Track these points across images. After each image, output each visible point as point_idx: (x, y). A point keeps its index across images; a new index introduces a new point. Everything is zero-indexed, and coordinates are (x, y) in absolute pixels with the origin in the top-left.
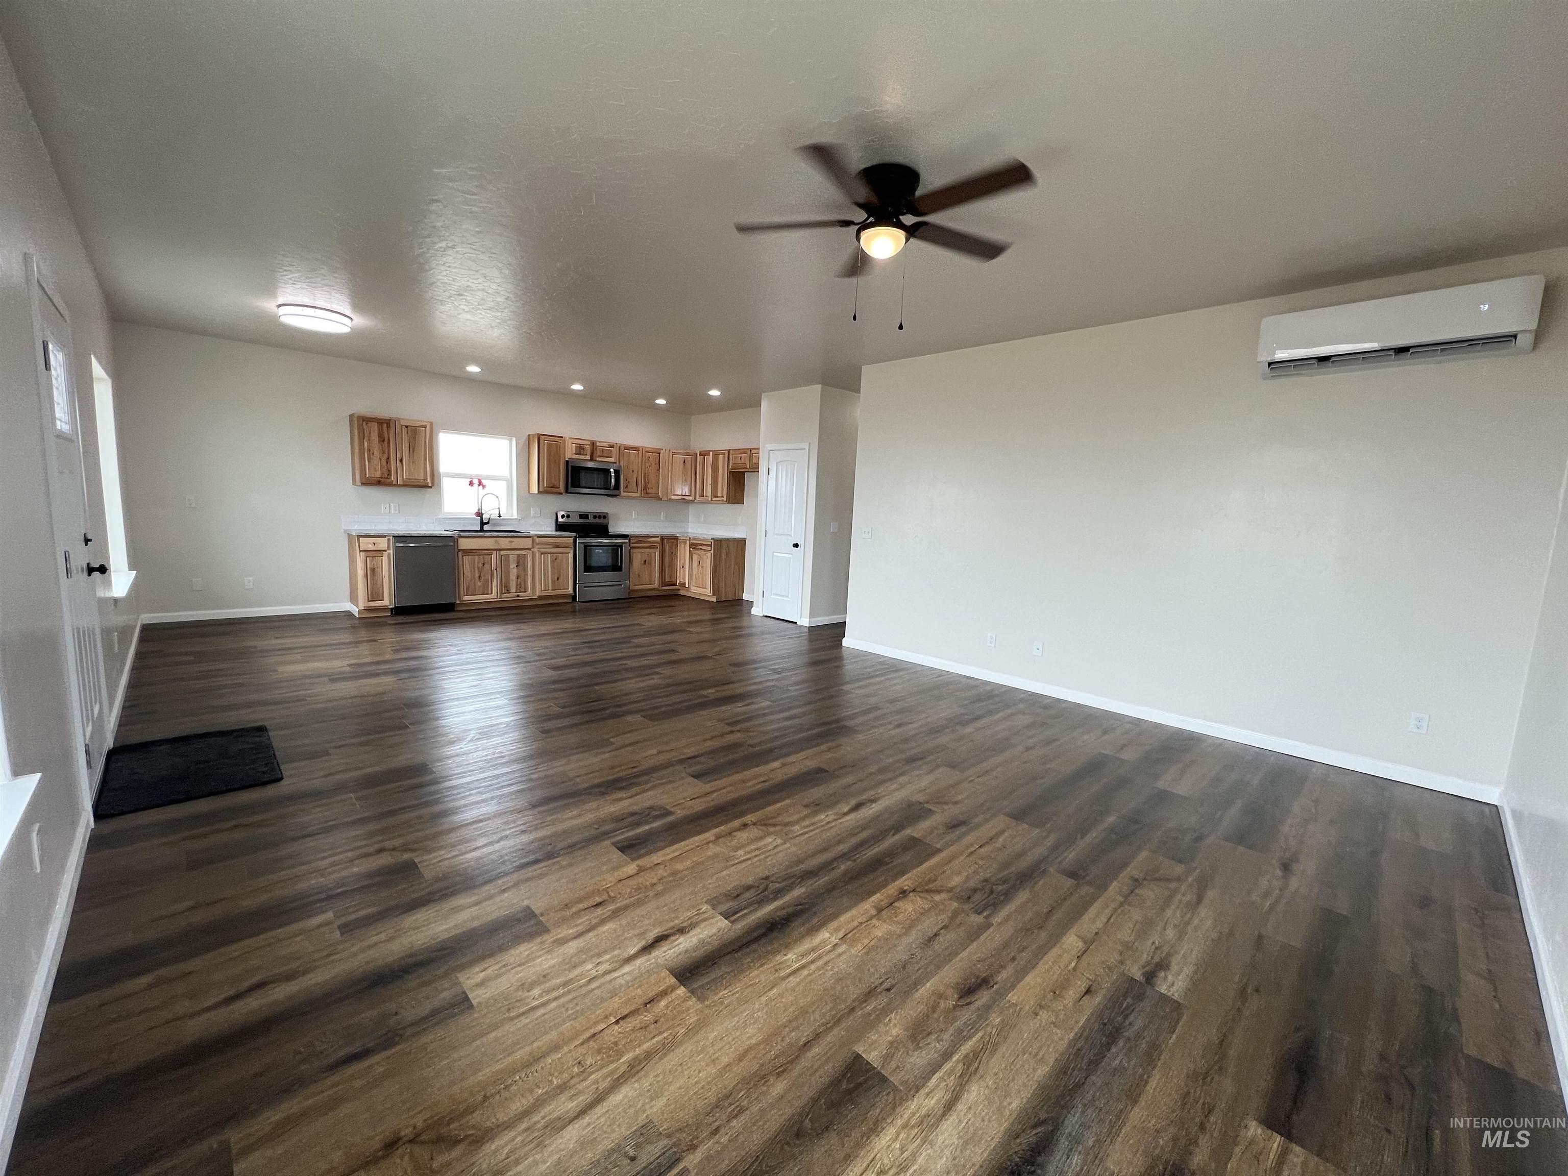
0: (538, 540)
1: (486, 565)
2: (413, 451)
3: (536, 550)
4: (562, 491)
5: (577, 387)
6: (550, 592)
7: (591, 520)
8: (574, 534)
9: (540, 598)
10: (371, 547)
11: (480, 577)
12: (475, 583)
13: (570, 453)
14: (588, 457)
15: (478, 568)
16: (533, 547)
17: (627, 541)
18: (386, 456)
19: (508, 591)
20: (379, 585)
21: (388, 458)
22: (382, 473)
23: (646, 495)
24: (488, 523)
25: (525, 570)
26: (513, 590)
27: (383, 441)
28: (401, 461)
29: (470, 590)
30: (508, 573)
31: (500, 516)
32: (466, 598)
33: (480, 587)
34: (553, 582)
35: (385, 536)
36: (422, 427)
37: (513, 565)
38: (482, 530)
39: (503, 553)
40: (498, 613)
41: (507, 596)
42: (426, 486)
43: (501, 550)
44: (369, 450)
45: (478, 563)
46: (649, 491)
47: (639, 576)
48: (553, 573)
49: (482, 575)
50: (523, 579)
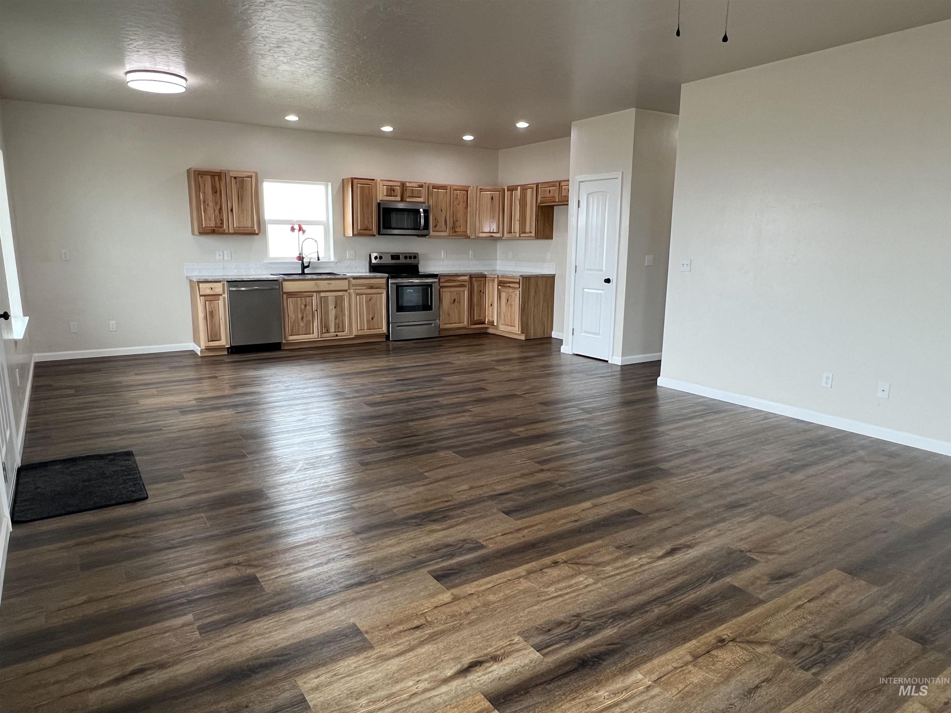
0: (354, 281)
1: (307, 307)
2: (242, 201)
3: (352, 291)
4: (375, 233)
5: (387, 129)
6: (367, 332)
7: (402, 261)
8: (386, 275)
9: (357, 337)
10: (209, 292)
11: (302, 318)
12: (298, 323)
13: (381, 195)
14: (399, 198)
15: (301, 310)
16: (349, 289)
17: (437, 280)
18: (218, 207)
19: (328, 331)
20: (217, 326)
21: (221, 209)
22: (216, 223)
23: (454, 234)
24: (308, 266)
25: (342, 311)
26: (332, 329)
27: (216, 192)
28: (232, 210)
29: (294, 331)
30: (327, 313)
31: (319, 259)
32: (291, 338)
33: (303, 327)
34: (368, 321)
35: (220, 282)
36: (248, 177)
37: (331, 307)
38: (303, 273)
39: (322, 294)
40: (320, 352)
41: (327, 336)
42: (253, 234)
43: (320, 292)
44: (204, 202)
45: (301, 305)
46: (456, 230)
47: (449, 314)
48: (368, 314)
49: (304, 316)
50: (341, 319)
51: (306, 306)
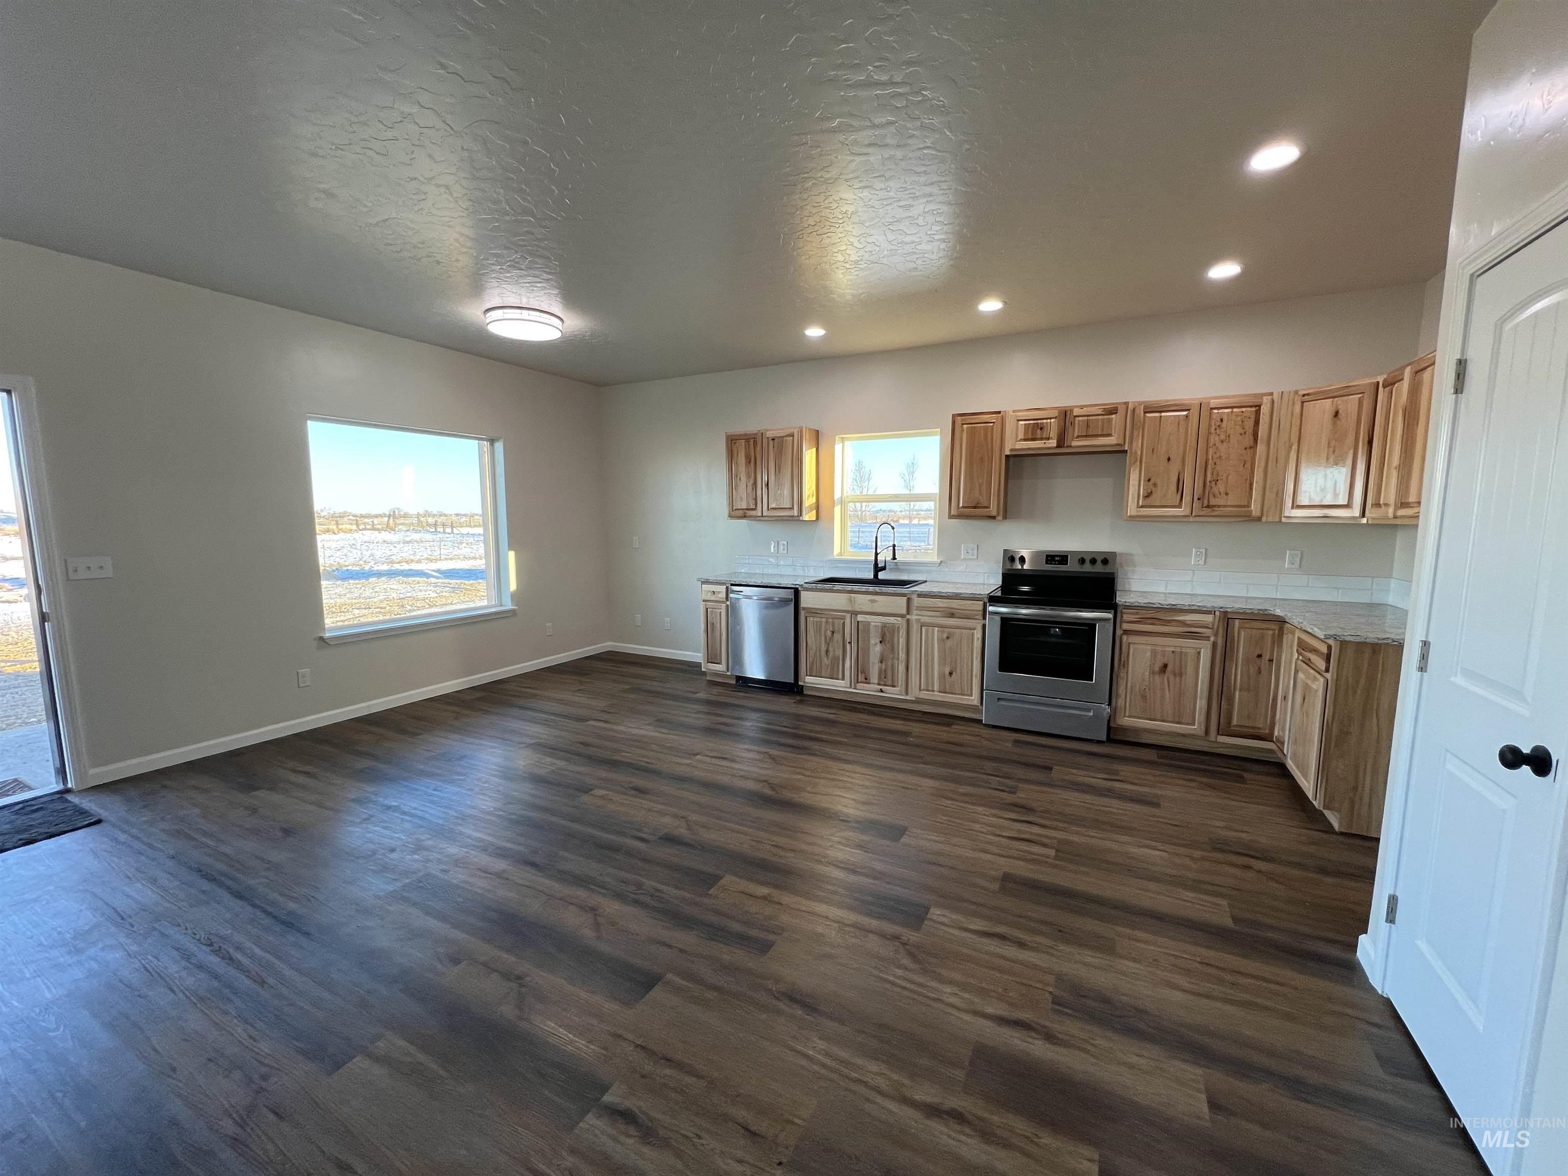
0: (917, 601)
1: (836, 635)
2: (779, 472)
3: (913, 617)
4: (995, 513)
5: (991, 306)
6: (938, 696)
7: (1072, 566)
9: (918, 701)
10: (711, 596)
11: (827, 651)
12: (820, 659)
15: (826, 638)
16: (908, 613)
17: (1110, 616)
19: (867, 680)
20: (718, 645)
21: (755, 483)
22: (748, 503)
23: (1207, 511)
24: (884, 568)
25: (894, 649)
26: (874, 679)
28: (767, 484)
29: (815, 670)
30: (867, 650)
33: (828, 666)
34: (942, 677)
35: (724, 584)
36: (790, 436)
37: (874, 640)
41: (865, 688)
42: (796, 519)
43: (855, 613)
44: (736, 475)
45: (826, 630)
48: (943, 661)
49: (831, 649)
50: (890, 663)
51: (833, 632)
